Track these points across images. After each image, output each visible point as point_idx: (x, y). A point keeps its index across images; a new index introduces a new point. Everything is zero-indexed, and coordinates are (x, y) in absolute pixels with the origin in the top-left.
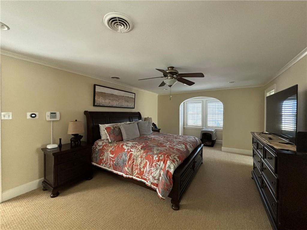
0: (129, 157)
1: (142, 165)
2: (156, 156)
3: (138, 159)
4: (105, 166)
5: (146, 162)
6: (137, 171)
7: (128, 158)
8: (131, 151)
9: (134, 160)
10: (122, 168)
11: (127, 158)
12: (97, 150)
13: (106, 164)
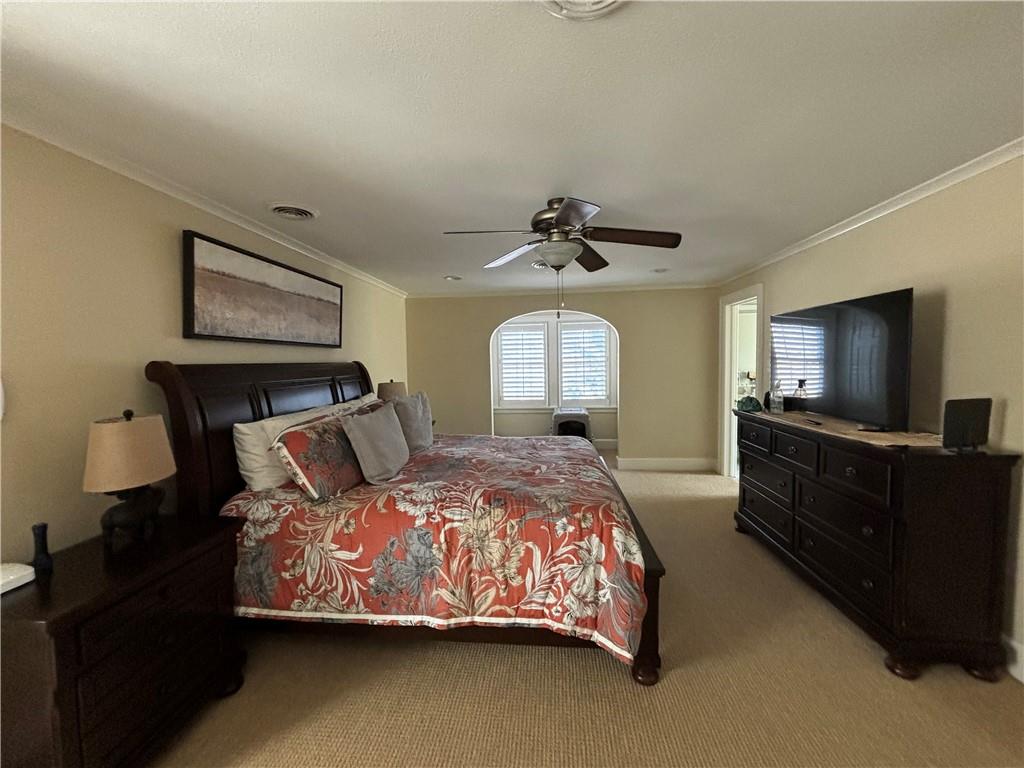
0: (444, 547)
1: (513, 566)
2: (564, 520)
3: (488, 546)
4: (315, 609)
5: (529, 551)
6: (492, 592)
7: (440, 548)
8: (445, 520)
9: (469, 551)
10: (418, 597)
11: (434, 552)
12: (253, 544)
13: (323, 597)
